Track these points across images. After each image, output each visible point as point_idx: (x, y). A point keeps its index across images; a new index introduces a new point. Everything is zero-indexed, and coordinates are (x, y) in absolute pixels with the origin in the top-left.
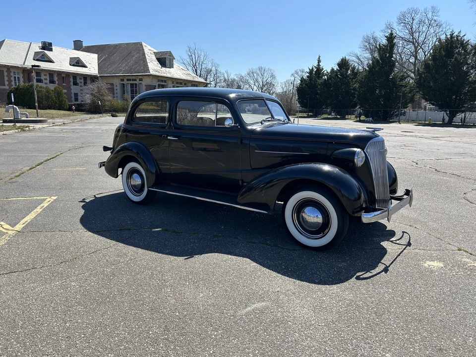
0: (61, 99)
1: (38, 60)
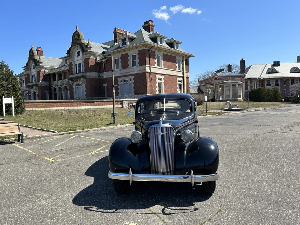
0: (277, 95)
1: (269, 73)
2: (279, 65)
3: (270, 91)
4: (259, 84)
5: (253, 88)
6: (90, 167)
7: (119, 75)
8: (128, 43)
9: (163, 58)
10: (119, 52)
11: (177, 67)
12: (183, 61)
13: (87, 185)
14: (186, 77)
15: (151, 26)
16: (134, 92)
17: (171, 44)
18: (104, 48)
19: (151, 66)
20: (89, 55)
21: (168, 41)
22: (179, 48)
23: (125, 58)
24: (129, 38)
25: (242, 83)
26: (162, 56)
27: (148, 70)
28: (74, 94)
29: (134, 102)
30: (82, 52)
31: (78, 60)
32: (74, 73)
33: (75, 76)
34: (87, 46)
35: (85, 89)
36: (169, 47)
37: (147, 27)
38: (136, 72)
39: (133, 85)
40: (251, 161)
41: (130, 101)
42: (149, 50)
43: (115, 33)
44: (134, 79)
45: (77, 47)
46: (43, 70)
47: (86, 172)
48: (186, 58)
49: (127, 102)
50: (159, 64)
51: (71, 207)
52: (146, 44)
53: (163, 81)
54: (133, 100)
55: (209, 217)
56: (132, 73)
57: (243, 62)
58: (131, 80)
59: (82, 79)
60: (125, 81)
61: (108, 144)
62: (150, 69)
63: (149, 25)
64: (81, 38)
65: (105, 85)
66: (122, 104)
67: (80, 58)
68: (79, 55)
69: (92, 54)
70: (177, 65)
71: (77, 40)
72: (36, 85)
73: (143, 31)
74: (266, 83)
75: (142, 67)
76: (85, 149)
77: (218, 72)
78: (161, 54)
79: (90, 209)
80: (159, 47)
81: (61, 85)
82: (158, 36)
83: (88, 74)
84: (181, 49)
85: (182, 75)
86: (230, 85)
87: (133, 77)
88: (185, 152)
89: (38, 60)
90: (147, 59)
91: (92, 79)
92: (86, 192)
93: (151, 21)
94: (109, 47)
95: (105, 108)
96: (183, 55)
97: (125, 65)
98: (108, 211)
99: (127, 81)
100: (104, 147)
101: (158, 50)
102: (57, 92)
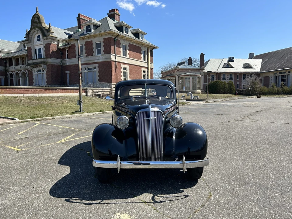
0: (231, 88)
1: (225, 67)
2: (233, 61)
3: (226, 84)
4: (216, 77)
5: (211, 81)
6: (63, 156)
8: (93, 31)
9: (128, 48)
10: (83, 39)
11: (142, 57)
12: (148, 52)
13: (63, 175)
14: (150, 68)
15: (117, 14)
16: (99, 80)
17: (136, 35)
18: (67, 34)
19: (116, 55)
20: (50, 40)
21: (133, 31)
22: (144, 39)
23: (89, 45)
24: (94, 25)
25: (201, 75)
26: (127, 46)
27: (113, 58)
28: (34, 81)
29: (99, 91)
30: (43, 37)
31: (38, 45)
32: (33, 58)
33: (34, 61)
34: (48, 30)
35: (45, 76)
36: (135, 37)
37: (112, 15)
38: (100, 61)
39: (98, 74)
40: (225, 147)
41: (95, 89)
42: (114, 39)
43: (79, 19)
44: (98, 67)
45: (37, 31)
47: (59, 161)
48: (151, 50)
49: (91, 91)
50: (124, 54)
51: (49, 200)
52: (112, 32)
53: (128, 71)
54: (98, 88)
55: (202, 203)
56: (96, 61)
57: (202, 56)
58: (95, 68)
59: (42, 65)
60: (89, 69)
61: (77, 132)
62: (115, 58)
63: (115, 14)
64: (41, 21)
65: (68, 72)
66: (86, 91)
67: (40, 42)
68: (39, 40)
69: (53, 40)
70: (142, 55)
71: (37, 23)
73: (108, 18)
74: (222, 76)
75: (107, 55)
76: (53, 136)
77: (179, 64)
78: (126, 44)
79: (72, 200)
80: (125, 37)
81: (19, 71)
82: (123, 25)
83: (50, 60)
84: (146, 40)
85: (147, 66)
86: (191, 77)
87: (97, 65)
88: (174, 138)
90: (112, 47)
91: (53, 66)
92: (64, 182)
93: (117, 9)
94: (72, 33)
95: (68, 96)
96: (147, 46)
97: (89, 53)
98: (93, 202)
99: (92, 69)
100: (73, 135)
101: (124, 39)
102: (14, 78)
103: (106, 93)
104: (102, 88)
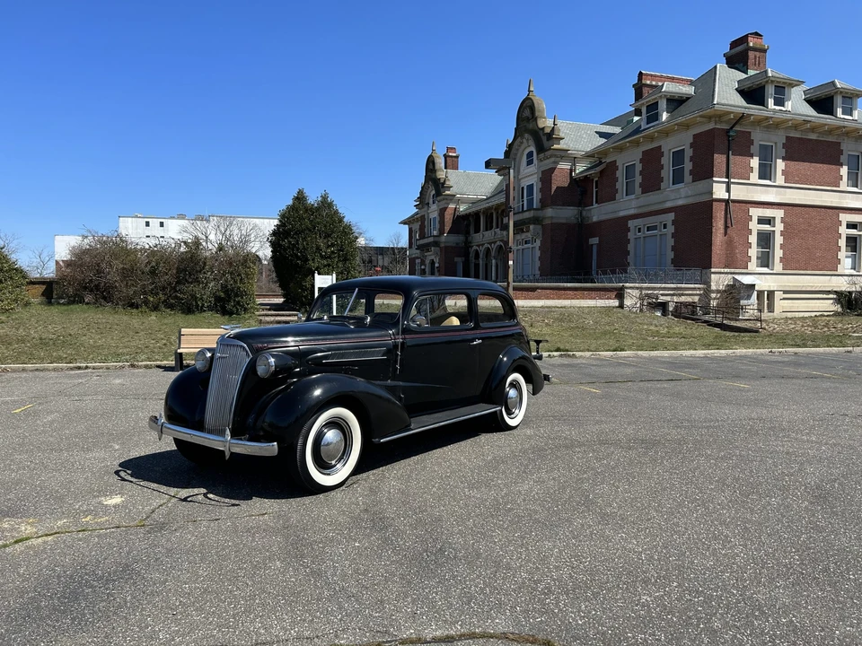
7: (632, 212)
8: (665, 116)
9: (782, 152)
10: (637, 143)
11: (845, 177)
15: (755, 49)
16: (673, 261)
17: (822, 102)
18: (601, 135)
19: (732, 180)
20: (553, 159)
21: (815, 91)
22: (857, 112)
23: (652, 159)
24: (668, 100)
26: (780, 146)
27: (719, 192)
29: (661, 292)
30: (538, 154)
31: (529, 175)
32: (516, 210)
34: (551, 136)
35: (538, 253)
36: (816, 114)
37: (738, 57)
38: (680, 202)
39: (671, 242)
41: (649, 289)
42: (728, 131)
43: (639, 90)
44: (674, 222)
45: (528, 140)
46: (452, 206)
49: (636, 293)
50: (766, 172)
52: (717, 113)
53: (779, 227)
54: (659, 285)
56: (669, 205)
58: (665, 226)
59: (532, 227)
60: (649, 229)
62: (728, 190)
63: (748, 49)
64: (537, 114)
65: (594, 241)
66: (620, 295)
67: (531, 169)
68: (530, 163)
69: (562, 157)
70: (844, 170)
71: (528, 119)
72: (436, 244)
73: (723, 69)
75: (701, 185)
78: (777, 140)
80: (769, 118)
81: (490, 244)
82: (767, 82)
83: (549, 212)
87: (672, 216)
89: (442, 181)
90: (719, 159)
91: (556, 227)
93: (756, 34)
94: (617, 130)
95: (565, 307)
97: (651, 182)
99: (655, 228)
101: (765, 127)
102: (481, 262)
103: (689, 299)
104: (672, 286)
